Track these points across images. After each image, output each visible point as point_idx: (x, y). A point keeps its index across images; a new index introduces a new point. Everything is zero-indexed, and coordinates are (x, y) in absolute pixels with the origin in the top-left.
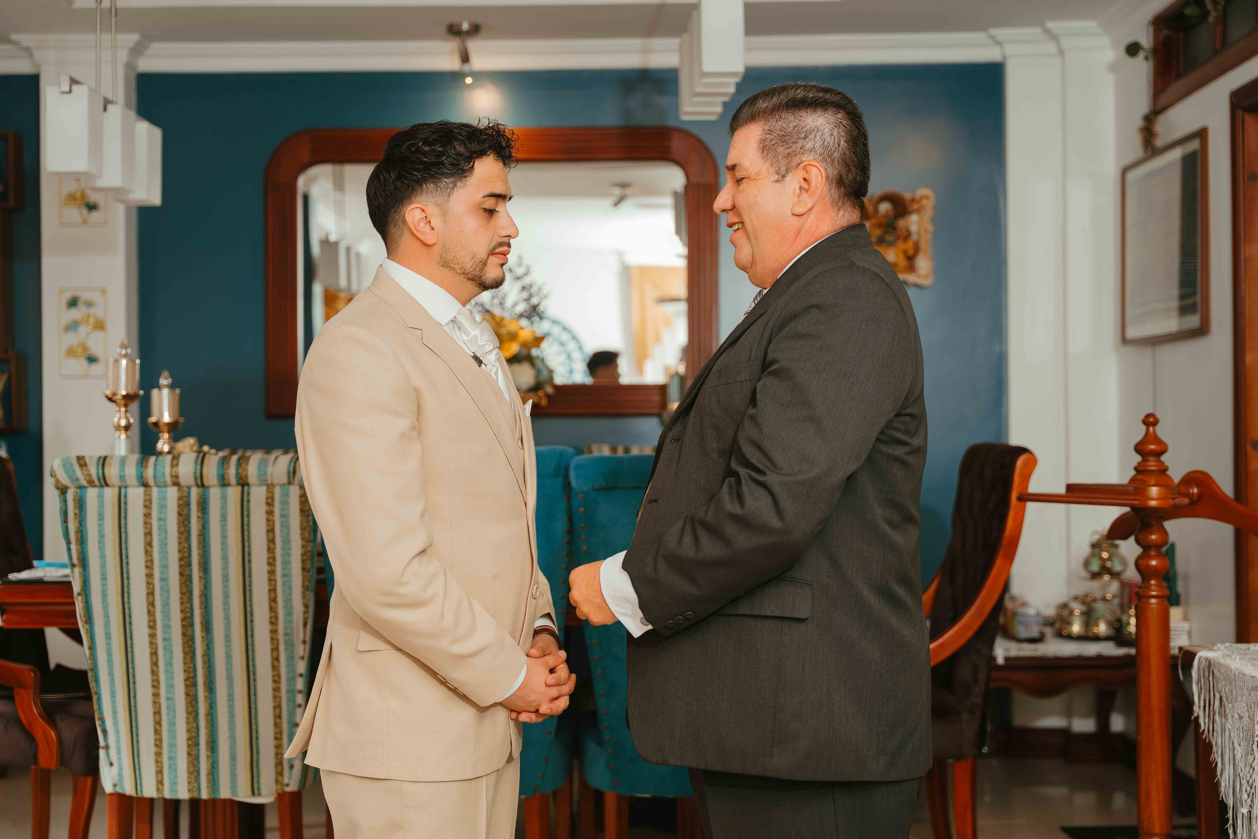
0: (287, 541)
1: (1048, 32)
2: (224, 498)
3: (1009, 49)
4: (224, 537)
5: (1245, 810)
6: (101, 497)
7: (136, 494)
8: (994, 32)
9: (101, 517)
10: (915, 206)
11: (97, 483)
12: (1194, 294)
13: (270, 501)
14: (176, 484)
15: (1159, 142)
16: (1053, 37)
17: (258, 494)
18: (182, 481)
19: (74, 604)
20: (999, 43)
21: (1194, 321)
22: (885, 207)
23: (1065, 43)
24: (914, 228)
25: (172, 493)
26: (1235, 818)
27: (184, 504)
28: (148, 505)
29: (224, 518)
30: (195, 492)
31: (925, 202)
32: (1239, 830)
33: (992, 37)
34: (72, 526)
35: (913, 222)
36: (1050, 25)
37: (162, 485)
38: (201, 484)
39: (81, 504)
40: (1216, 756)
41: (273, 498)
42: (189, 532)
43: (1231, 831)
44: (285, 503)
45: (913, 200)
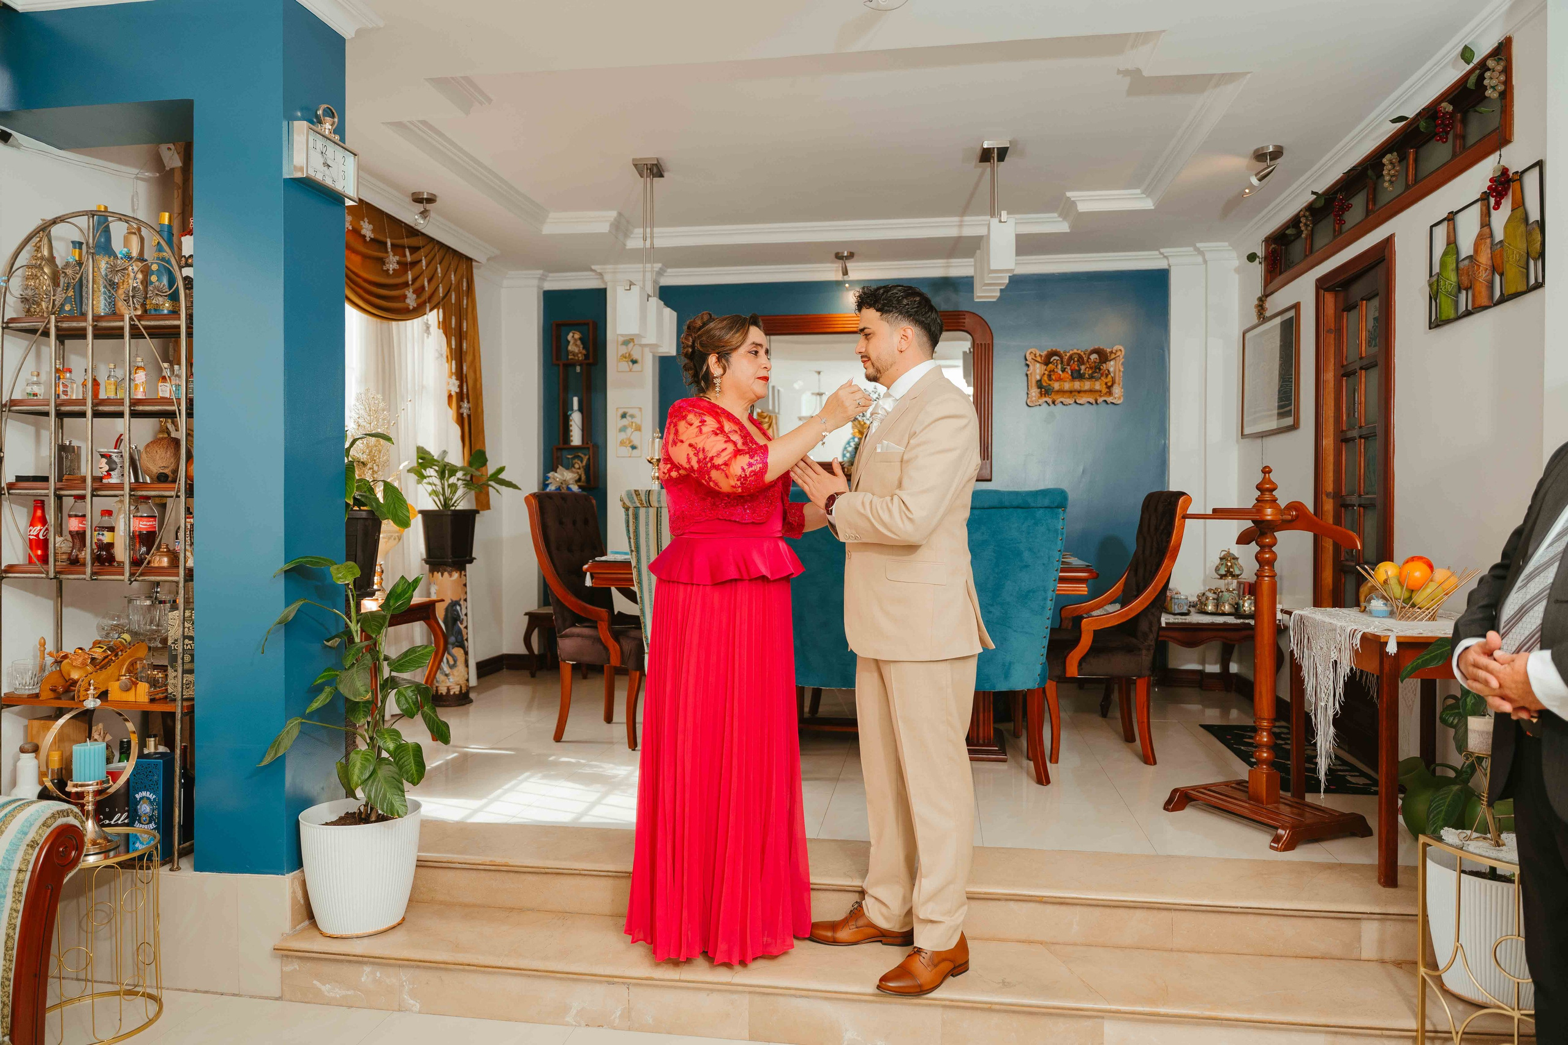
1: (1197, 250)
3: (1172, 261)
5: (1323, 704)
6: (647, 513)
8: (1162, 250)
10: (1113, 356)
12: (1290, 404)
15: (1268, 314)
16: (1200, 252)
19: (632, 574)
20: (1166, 257)
21: (1289, 421)
22: (1094, 357)
23: (1208, 256)
24: (1111, 369)
26: (1316, 709)
31: (1119, 353)
32: (1318, 717)
33: (1161, 254)
35: (1111, 366)
36: (1198, 245)
40: (1305, 673)
43: (1313, 717)
45: (1111, 352)
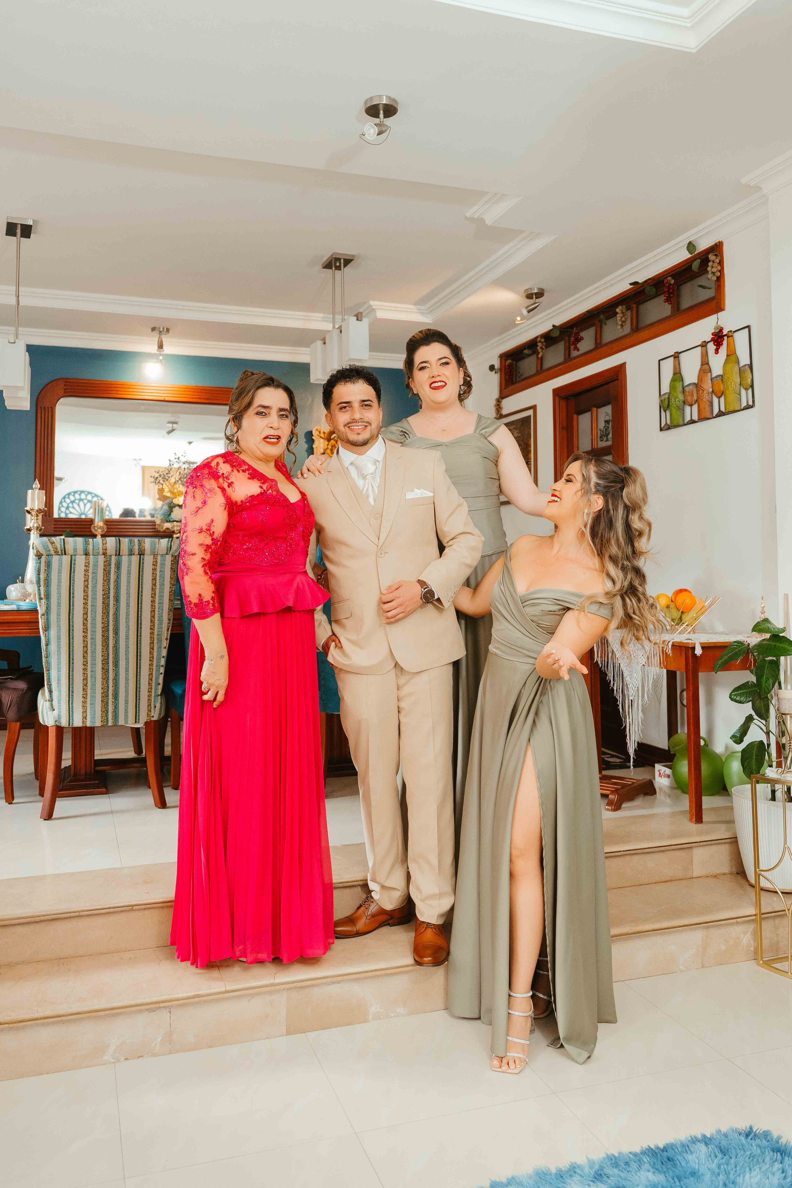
0: (162, 585)
2: (130, 562)
4: (129, 582)
6: (61, 561)
7: (80, 560)
9: (60, 572)
11: (60, 553)
13: (155, 564)
14: (104, 554)
17: (148, 560)
18: (108, 552)
25: (101, 559)
27: (107, 564)
28: (87, 565)
29: (129, 573)
30: (114, 559)
34: (42, 576)
37: (96, 555)
38: (118, 554)
39: (48, 565)
41: (156, 562)
42: (109, 580)
44: (163, 564)
